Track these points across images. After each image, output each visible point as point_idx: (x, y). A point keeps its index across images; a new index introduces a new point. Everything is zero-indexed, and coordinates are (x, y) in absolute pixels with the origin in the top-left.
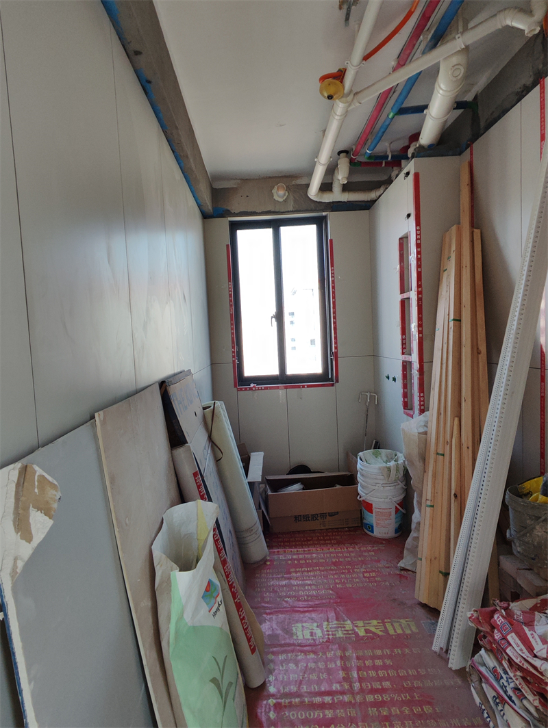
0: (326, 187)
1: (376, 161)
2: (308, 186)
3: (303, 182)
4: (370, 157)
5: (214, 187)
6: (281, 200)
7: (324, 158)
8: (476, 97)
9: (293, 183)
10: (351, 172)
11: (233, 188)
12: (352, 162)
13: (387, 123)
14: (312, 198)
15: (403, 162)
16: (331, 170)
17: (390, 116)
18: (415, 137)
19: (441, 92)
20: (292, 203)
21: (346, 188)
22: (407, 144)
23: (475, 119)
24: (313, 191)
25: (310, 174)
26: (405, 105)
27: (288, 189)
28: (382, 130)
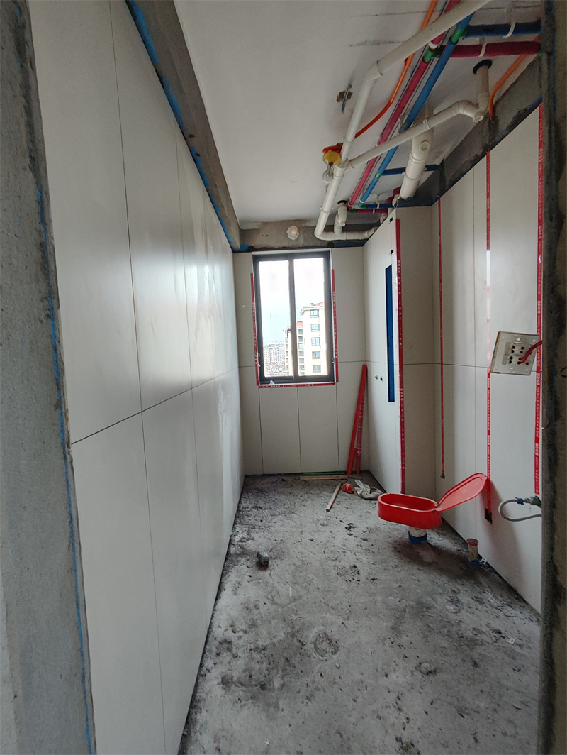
1: (368, 208)
2: (314, 227)
3: (310, 224)
4: (363, 206)
5: (242, 228)
6: (294, 239)
7: (327, 207)
8: (443, 162)
9: (303, 225)
10: (348, 217)
11: (255, 229)
12: (348, 209)
13: (375, 181)
14: (318, 237)
15: (389, 209)
16: (332, 216)
17: (377, 176)
18: (397, 191)
19: (414, 160)
20: (302, 241)
21: (344, 230)
23: (442, 178)
24: (319, 232)
26: (388, 168)
27: (299, 230)
28: (372, 186)
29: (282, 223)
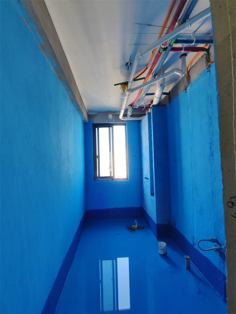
0: (125, 115)
1: (141, 108)
2: (119, 115)
4: (139, 107)
5: (89, 114)
6: (111, 119)
7: (124, 107)
8: (170, 92)
9: (115, 114)
10: (133, 112)
11: (95, 115)
12: (133, 108)
13: (143, 98)
15: (149, 109)
16: (126, 111)
17: (144, 96)
18: (152, 102)
19: (158, 90)
20: (114, 120)
21: (131, 116)
22: (150, 103)
23: (170, 98)
25: (120, 112)
26: (148, 93)
27: (113, 116)
28: (141, 100)
29: (106, 113)
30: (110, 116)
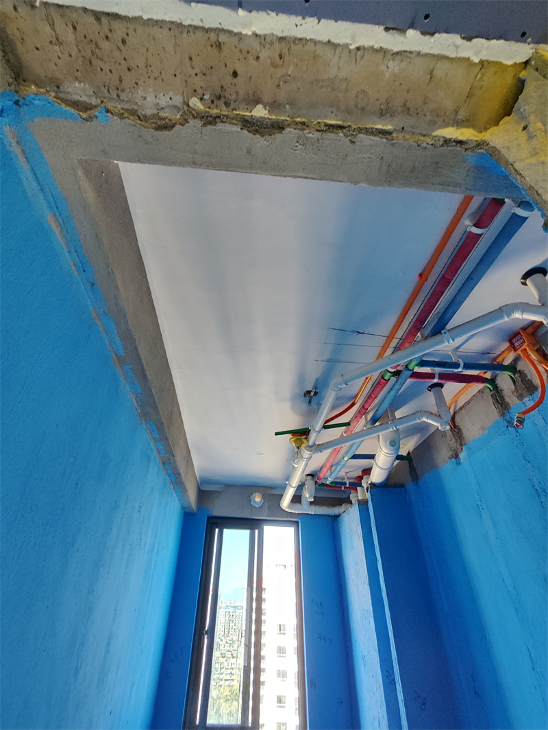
1: (337, 485)
3: (277, 492)
4: (333, 482)
5: (202, 488)
7: (295, 482)
8: (409, 453)
9: (269, 492)
10: (317, 491)
11: (217, 492)
12: (316, 482)
14: (284, 509)
15: (359, 489)
17: (346, 459)
19: (383, 453)
20: (267, 509)
23: (412, 468)
24: (286, 503)
26: (357, 453)
27: (264, 497)
28: (340, 467)
29: (247, 488)
30: (258, 499)
